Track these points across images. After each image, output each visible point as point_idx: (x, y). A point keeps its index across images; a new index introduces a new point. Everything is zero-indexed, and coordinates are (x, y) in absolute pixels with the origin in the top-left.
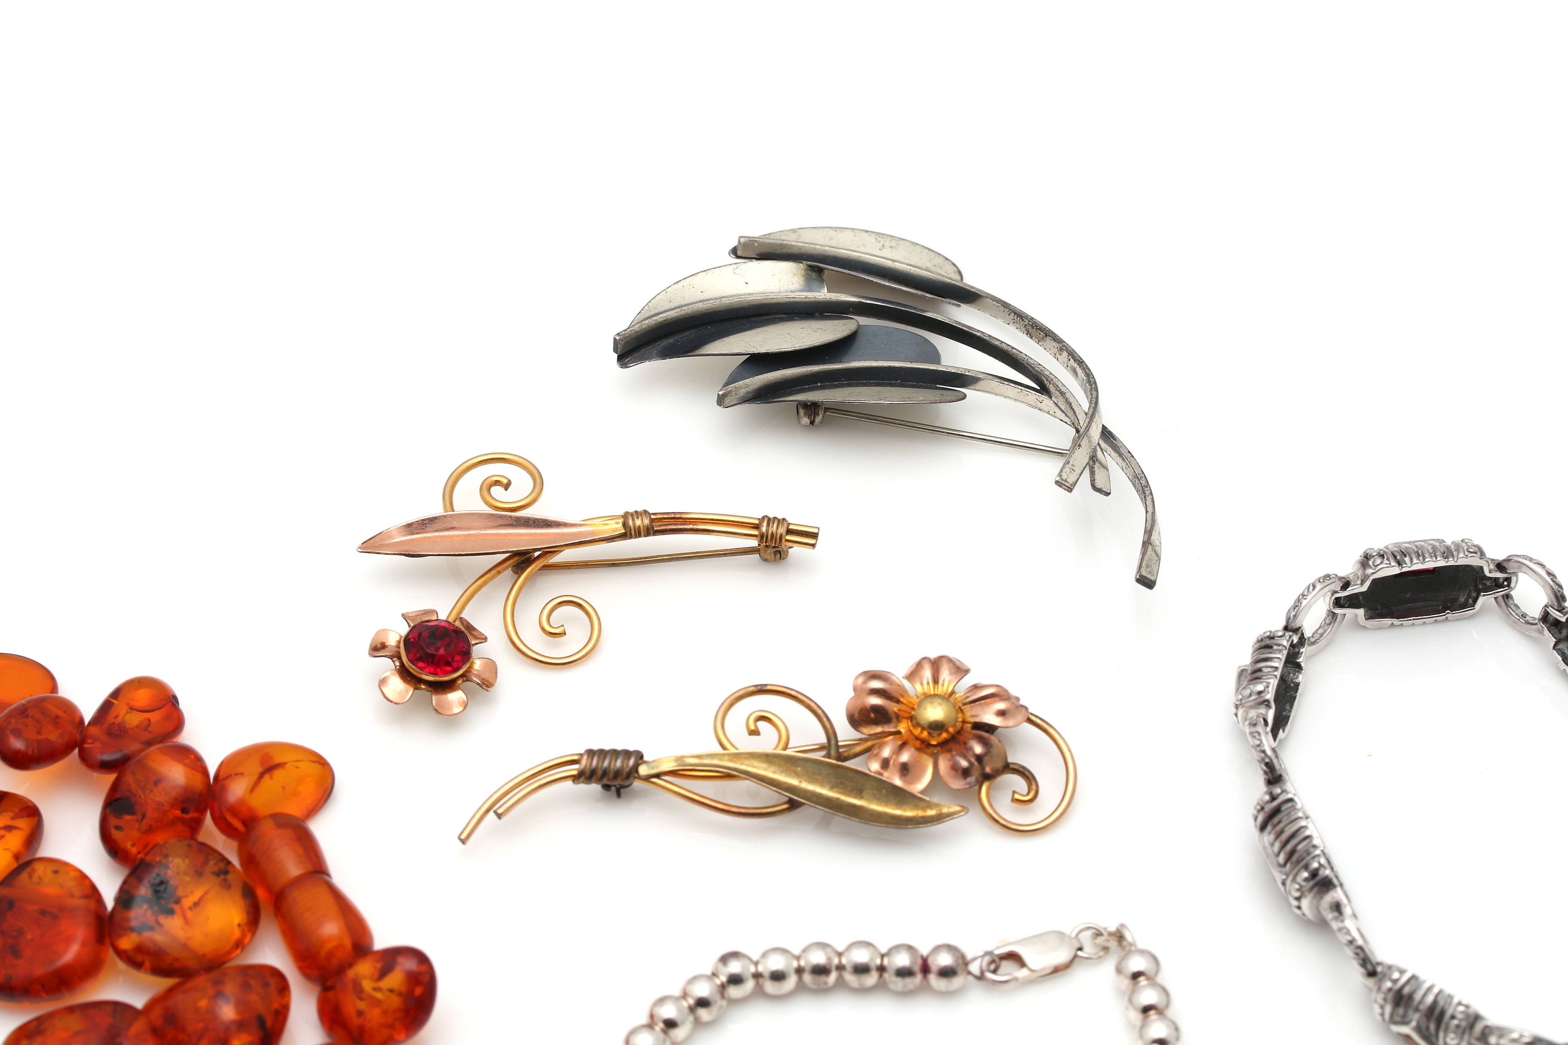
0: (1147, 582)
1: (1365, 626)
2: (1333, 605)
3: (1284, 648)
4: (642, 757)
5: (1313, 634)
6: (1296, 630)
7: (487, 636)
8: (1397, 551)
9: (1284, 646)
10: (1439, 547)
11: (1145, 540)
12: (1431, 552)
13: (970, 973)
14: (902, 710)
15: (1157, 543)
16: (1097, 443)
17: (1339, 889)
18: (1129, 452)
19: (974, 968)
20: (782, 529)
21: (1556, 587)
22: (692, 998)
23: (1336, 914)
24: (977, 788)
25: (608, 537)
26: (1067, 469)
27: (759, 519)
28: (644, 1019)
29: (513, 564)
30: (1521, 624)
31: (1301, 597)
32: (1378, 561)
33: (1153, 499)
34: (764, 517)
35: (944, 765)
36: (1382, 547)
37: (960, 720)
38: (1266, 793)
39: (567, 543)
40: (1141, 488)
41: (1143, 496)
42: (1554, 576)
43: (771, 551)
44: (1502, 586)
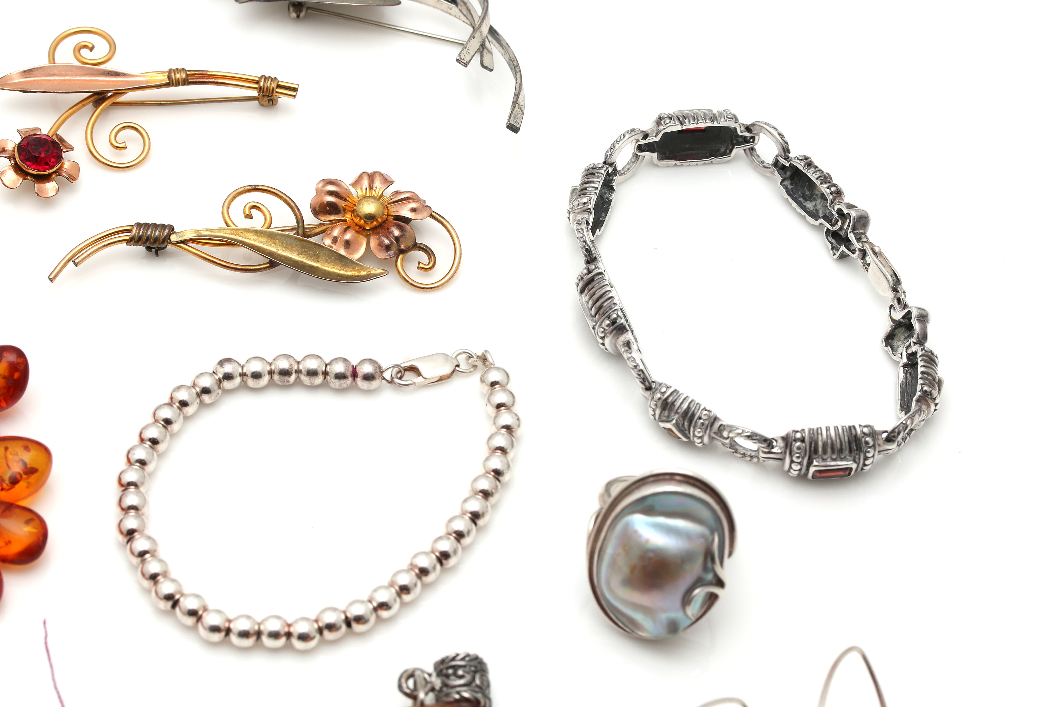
0: (514, 128)
1: (658, 165)
2: (637, 150)
3: (602, 175)
4: (173, 229)
5: (623, 168)
6: (611, 164)
7: (74, 147)
8: (680, 116)
9: (602, 174)
10: (708, 114)
11: (515, 100)
12: (702, 117)
13: (384, 379)
14: (348, 206)
15: (522, 103)
16: (485, 36)
17: (630, 332)
18: (507, 44)
19: (387, 375)
20: (274, 84)
21: (783, 143)
22: (199, 387)
23: (627, 348)
24: (394, 259)
25: (157, 85)
26: (465, 52)
27: (259, 77)
28: (167, 400)
29: (94, 100)
30: (760, 168)
31: (615, 142)
32: (668, 121)
33: (521, 74)
34: (262, 76)
35: (374, 242)
36: (671, 113)
37: (386, 213)
38: (585, 268)
39: (130, 88)
40: (513, 67)
41: (515, 73)
42: (783, 136)
43: (266, 99)
44: (749, 142)
